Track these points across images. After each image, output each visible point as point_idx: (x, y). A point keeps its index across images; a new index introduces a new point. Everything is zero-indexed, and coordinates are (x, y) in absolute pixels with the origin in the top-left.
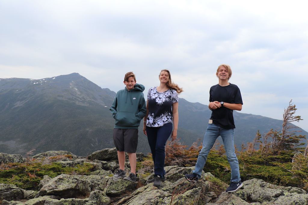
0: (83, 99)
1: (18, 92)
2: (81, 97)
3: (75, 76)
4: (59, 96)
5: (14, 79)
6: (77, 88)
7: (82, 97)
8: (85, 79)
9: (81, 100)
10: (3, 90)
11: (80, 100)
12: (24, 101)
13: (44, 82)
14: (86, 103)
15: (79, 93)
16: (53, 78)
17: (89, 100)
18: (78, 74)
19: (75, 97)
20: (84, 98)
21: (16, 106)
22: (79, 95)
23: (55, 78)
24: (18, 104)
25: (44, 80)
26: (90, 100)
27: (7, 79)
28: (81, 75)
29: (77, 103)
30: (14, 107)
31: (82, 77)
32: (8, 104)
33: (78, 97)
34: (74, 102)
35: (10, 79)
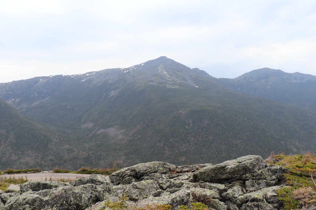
0: (173, 82)
1: (111, 82)
2: (170, 80)
3: (163, 60)
4: (149, 81)
5: (107, 70)
6: (166, 71)
7: (172, 79)
8: (173, 61)
9: (171, 83)
10: (98, 81)
11: (170, 83)
12: (117, 90)
13: (134, 70)
14: (176, 85)
15: (169, 76)
16: (142, 64)
17: (179, 82)
18: (165, 57)
19: (165, 81)
20: (174, 81)
21: (111, 96)
22: (168, 78)
23: (143, 64)
24: (113, 93)
25: (133, 67)
26: (181, 81)
27: (100, 71)
28: (168, 58)
29: (168, 86)
30: (110, 97)
31: (170, 59)
32: (104, 94)
33: (168, 81)
34: (164, 85)
35: (103, 70)
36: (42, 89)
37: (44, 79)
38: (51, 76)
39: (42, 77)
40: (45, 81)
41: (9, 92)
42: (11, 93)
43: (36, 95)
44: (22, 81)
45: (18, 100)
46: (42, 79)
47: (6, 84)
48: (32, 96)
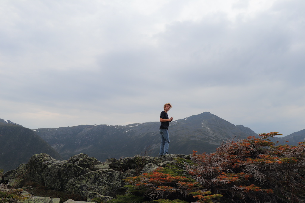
0: (216, 139)
1: (154, 135)
2: (213, 136)
3: (207, 116)
4: (191, 137)
5: (149, 123)
6: (209, 127)
7: (215, 136)
8: (216, 117)
9: (215, 140)
10: (140, 134)
11: (213, 139)
12: (159, 143)
13: (177, 124)
14: (219, 142)
15: (212, 132)
16: (185, 119)
17: (222, 138)
18: (209, 113)
19: (208, 137)
20: (217, 137)
21: (152, 149)
22: (211, 134)
23: (186, 119)
24: (154, 147)
25: (176, 121)
26: (224, 138)
27: (144, 124)
28: (212, 114)
29: (210, 142)
31: (213, 115)
32: (146, 146)
33: (211, 137)
34: (207, 141)
35: (146, 123)
36: (86, 137)
37: (89, 127)
38: (95, 125)
39: (87, 125)
40: (89, 129)
41: (55, 138)
42: (57, 138)
43: (80, 143)
44: (68, 128)
45: (62, 146)
46: (87, 127)
47: (53, 129)
48: (76, 143)
